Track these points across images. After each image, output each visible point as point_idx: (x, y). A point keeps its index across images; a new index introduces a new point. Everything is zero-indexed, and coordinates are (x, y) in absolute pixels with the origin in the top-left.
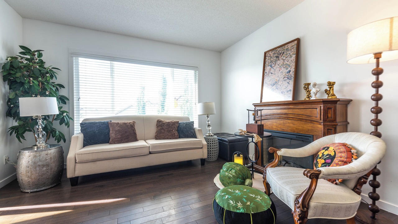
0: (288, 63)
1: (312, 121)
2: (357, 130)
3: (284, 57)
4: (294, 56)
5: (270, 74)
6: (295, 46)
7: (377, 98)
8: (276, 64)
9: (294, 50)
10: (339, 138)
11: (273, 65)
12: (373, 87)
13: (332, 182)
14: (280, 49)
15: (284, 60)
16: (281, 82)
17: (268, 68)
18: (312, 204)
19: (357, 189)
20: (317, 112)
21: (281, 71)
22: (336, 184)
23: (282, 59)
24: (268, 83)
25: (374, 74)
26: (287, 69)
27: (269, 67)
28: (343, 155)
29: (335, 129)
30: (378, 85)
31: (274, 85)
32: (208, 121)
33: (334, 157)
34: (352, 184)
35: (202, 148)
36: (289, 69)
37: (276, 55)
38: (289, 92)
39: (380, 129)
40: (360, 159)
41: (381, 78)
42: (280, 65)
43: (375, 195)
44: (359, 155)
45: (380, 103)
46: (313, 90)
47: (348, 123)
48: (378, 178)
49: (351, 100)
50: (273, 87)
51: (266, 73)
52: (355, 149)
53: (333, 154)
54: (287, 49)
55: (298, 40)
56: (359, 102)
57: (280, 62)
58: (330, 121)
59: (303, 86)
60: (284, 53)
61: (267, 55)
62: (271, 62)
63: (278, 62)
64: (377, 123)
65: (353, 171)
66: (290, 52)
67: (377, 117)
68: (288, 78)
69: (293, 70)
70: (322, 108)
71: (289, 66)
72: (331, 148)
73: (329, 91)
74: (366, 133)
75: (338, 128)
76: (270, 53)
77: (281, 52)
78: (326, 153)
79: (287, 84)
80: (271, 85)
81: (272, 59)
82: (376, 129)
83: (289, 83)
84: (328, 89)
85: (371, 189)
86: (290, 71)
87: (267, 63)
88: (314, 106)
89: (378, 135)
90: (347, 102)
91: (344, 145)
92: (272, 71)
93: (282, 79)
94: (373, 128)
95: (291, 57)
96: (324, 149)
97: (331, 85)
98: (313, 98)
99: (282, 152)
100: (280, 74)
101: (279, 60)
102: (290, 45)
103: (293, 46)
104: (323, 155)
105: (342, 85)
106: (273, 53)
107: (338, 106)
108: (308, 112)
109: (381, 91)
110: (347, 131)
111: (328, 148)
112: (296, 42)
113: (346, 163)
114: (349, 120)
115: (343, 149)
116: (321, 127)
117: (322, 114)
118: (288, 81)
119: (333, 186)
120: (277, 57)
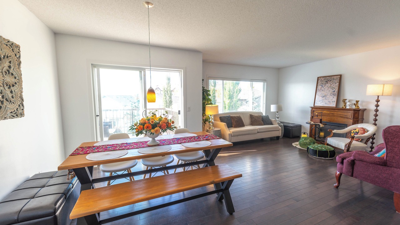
0: (334, 87)
1: (347, 118)
2: (367, 122)
3: (331, 82)
4: (338, 84)
5: (321, 90)
6: (339, 78)
7: (377, 111)
8: (325, 85)
9: (338, 80)
10: (360, 126)
11: (323, 86)
12: (375, 106)
13: (357, 141)
14: (328, 77)
15: (331, 84)
16: (329, 96)
17: (319, 87)
18: (351, 146)
19: (366, 143)
20: (350, 114)
21: (329, 90)
22: (359, 141)
23: (330, 84)
24: (320, 95)
25: (376, 101)
26: (333, 90)
27: (321, 86)
28: (362, 131)
29: (358, 121)
30: (377, 106)
31: (323, 97)
32: (278, 115)
33: (358, 132)
34: (364, 141)
35: (279, 130)
36: (334, 90)
37: (326, 80)
38: (334, 102)
39: (376, 122)
40: (368, 133)
41: (379, 103)
42: (328, 87)
43: (372, 147)
44: (368, 131)
45: (378, 113)
46: (348, 104)
47: (364, 119)
48: (374, 141)
49: (366, 109)
50: (323, 98)
51: (318, 89)
52: (366, 129)
53: (358, 131)
54: (333, 79)
55: (341, 76)
56: (369, 110)
57: (329, 85)
58: (356, 118)
59: (342, 100)
60: (331, 80)
61: (319, 79)
62: (322, 83)
63: (327, 85)
64: (376, 120)
65: (365, 136)
66: (335, 81)
67: (376, 118)
68: (333, 95)
69: (337, 90)
70: (353, 113)
71: (334, 88)
72: (357, 129)
73: (356, 104)
74: (371, 124)
75: (359, 121)
76: (322, 78)
77: (329, 79)
78: (355, 131)
79: (332, 98)
80: (322, 97)
81: (323, 82)
82: (375, 122)
83: (334, 97)
84: (356, 103)
85: (371, 145)
86: (335, 91)
87: (319, 84)
88: (349, 111)
89: (375, 125)
90: (364, 110)
91: (362, 128)
92: (323, 89)
93: (329, 94)
94: (374, 122)
95: (336, 83)
96: (354, 130)
97: (357, 102)
98: (348, 107)
99: (335, 131)
100: (328, 91)
101: (327, 83)
102: (335, 77)
103: (337, 78)
104: (354, 132)
105: (363, 102)
106: (323, 78)
107: (360, 112)
108: (346, 114)
109: (378, 108)
110: (363, 123)
111: (356, 129)
112: (339, 76)
113: (363, 134)
114: (364, 118)
115: (362, 129)
116: (352, 121)
117: (353, 115)
118: (333, 96)
119: (358, 142)
120: (326, 82)
